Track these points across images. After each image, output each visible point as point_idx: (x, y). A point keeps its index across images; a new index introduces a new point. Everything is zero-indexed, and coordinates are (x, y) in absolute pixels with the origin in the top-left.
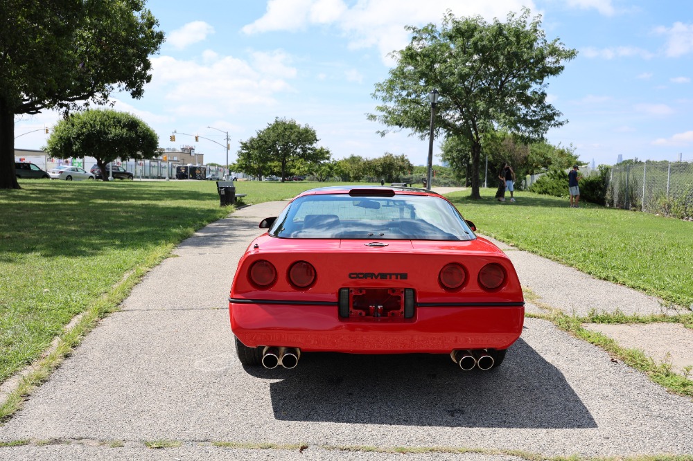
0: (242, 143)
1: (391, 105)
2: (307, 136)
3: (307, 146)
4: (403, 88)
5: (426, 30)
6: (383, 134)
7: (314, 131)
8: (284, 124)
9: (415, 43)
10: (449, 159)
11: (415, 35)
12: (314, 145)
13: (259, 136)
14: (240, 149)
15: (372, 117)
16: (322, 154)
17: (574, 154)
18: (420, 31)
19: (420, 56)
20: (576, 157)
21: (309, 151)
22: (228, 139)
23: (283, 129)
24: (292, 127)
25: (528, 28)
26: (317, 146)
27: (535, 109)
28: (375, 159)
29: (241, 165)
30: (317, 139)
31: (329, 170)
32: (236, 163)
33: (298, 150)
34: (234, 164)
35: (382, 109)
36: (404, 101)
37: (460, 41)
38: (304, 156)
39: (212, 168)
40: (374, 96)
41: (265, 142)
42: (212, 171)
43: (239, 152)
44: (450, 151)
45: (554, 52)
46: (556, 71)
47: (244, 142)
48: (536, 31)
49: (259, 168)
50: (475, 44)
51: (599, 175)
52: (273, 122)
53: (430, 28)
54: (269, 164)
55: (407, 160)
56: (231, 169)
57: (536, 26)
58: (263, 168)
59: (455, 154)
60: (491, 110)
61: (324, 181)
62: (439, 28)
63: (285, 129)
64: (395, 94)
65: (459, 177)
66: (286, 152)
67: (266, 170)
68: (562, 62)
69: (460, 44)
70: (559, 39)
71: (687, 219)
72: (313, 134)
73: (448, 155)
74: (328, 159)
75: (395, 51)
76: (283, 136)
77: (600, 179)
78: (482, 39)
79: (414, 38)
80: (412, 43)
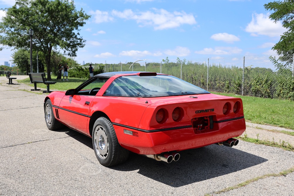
4: (12, 27)
10: (17, 62)
11: (17, 1)
19: (20, 12)
36: (13, 33)
44: (18, 58)
45: (82, 15)
46: (81, 25)
50: (49, 8)
51: (99, 69)
59: (20, 60)
65: (22, 71)
68: (84, 20)
73: (17, 60)
77: (100, 70)
78: (51, 6)
79: (17, 3)
80: (15, 5)
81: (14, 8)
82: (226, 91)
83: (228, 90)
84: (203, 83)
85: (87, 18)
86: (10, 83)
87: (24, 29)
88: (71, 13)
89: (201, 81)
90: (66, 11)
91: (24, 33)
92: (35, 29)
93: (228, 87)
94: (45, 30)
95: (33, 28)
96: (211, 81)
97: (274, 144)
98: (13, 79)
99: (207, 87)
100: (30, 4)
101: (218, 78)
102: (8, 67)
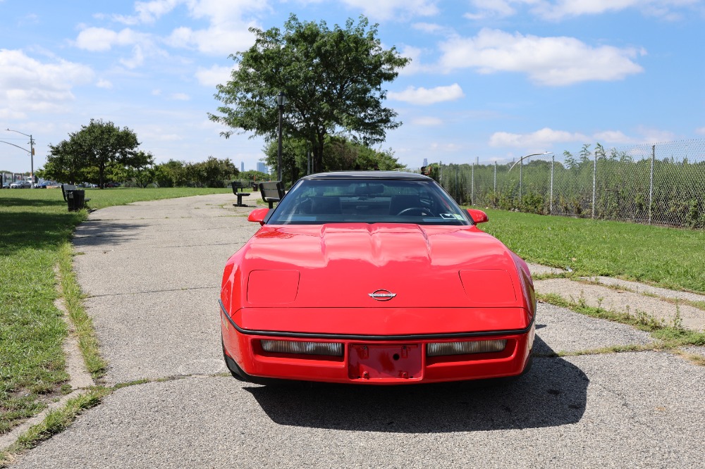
0: (53, 148)
1: (234, 107)
2: (127, 140)
3: (127, 150)
4: (248, 91)
5: (269, 34)
6: (227, 136)
7: (134, 134)
8: (101, 126)
9: (259, 46)
10: (273, 163)
11: (259, 37)
12: (135, 149)
13: (73, 140)
14: (50, 154)
15: (215, 118)
16: (145, 158)
17: (394, 157)
18: (264, 34)
19: (264, 58)
20: (396, 160)
21: (130, 156)
22: (32, 143)
23: (100, 132)
24: (109, 130)
25: (365, 36)
26: (137, 150)
27: (371, 113)
28: (198, 164)
29: (50, 171)
30: (139, 142)
31: (150, 175)
32: (43, 169)
33: (117, 155)
34: (41, 170)
35: (223, 110)
36: (249, 103)
37: (303, 45)
38: (124, 161)
39: (8, 176)
40: (218, 97)
41: (81, 146)
42: (9, 179)
43: (49, 157)
44: (275, 155)
45: (391, 60)
46: (389, 77)
47: (55, 146)
48: (372, 39)
49: (71, 174)
50: (319, 48)
52: (88, 125)
53: (274, 32)
54: (83, 170)
55: (232, 164)
56: (37, 177)
57: (372, 35)
58: (76, 174)
60: (335, 112)
61: (145, 187)
62: (283, 32)
63: (103, 132)
64: (239, 95)
66: (104, 157)
67: (79, 176)
68: (396, 69)
69: (303, 48)
70: (395, 48)
71: (514, 210)
72: (134, 138)
73: (274, 159)
74: (151, 163)
75: (238, 53)
76: (101, 139)
78: (325, 44)
79: (258, 41)
80: (256, 45)
81: (253, 50)
82: (691, 223)
83: (694, 222)
84: (640, 206)
85: (402, 63)
86: (240, 204)
87: (270, 94)
88: (368, 55)
89: (636, 201)
90: (357, 51)
91: (271, 102)
92: (291, 93)
93: (695, 215)
94: (312, 92)
95: (288, 91)
96: (658, 200)
97: (628, 318)
98: (244, 195)
99: (650, 215)
100: (285, 42)
101: (674, 193)
102: (263, 174)
